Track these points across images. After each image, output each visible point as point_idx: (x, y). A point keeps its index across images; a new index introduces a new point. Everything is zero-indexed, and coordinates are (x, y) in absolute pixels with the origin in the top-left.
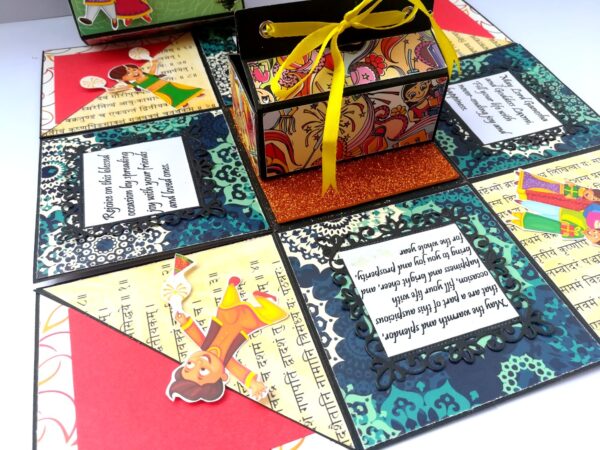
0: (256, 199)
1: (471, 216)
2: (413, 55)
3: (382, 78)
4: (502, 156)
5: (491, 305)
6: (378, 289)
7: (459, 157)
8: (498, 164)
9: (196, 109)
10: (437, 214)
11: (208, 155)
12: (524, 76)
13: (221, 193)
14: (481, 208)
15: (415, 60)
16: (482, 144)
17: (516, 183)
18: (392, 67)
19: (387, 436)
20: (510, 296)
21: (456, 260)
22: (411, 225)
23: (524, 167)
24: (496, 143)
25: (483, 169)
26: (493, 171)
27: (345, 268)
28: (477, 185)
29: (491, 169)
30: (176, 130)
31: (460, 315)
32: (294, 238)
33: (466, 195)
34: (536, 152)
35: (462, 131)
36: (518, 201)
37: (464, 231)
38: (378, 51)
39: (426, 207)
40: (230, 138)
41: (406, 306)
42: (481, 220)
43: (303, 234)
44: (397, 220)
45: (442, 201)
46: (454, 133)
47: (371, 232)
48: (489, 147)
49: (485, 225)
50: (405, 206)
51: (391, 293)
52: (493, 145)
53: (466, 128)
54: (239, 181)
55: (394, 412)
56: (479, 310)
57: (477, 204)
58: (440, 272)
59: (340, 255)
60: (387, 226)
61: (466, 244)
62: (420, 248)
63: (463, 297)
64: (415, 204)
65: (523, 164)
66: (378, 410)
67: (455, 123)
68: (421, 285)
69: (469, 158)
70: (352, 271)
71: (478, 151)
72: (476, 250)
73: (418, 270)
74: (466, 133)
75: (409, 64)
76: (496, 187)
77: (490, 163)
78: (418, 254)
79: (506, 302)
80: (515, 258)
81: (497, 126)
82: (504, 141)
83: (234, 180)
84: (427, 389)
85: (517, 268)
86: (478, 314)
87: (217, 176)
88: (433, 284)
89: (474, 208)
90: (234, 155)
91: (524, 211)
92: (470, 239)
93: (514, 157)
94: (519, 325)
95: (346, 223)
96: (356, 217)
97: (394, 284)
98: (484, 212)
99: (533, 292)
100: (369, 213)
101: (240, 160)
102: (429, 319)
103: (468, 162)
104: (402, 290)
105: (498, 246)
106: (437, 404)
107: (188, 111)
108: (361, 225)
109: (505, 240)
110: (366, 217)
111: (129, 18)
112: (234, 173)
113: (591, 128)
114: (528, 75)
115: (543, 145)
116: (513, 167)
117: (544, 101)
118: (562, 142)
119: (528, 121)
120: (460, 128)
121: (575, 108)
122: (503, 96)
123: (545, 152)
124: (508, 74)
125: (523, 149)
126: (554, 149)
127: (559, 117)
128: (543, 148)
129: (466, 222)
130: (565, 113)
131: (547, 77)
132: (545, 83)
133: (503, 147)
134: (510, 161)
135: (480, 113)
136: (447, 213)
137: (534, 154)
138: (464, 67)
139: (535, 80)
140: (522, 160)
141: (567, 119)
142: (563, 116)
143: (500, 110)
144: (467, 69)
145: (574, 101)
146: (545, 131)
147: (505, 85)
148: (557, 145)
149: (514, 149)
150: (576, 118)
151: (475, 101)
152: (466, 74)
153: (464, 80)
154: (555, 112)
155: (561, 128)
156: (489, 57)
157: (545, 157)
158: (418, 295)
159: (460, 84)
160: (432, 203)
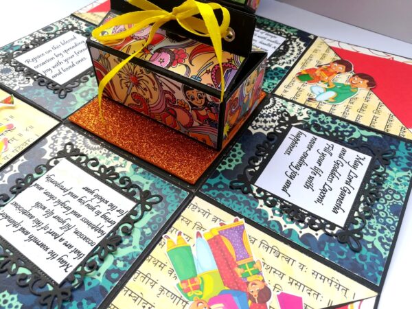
0: (86, 102)
1: (153, 210)
2: (211, 68)
4: (252, 202)
5: (61, 261)
6: (43, 191)
7: (221, 175)
8: (239, 203)
10: (140, 189)
12: (379, 171)
14: (168, 213)
15: (208, 72)
16: (253, 183)
17: (221, 224)
18: (186, 66)
20: (79, 269)
21: (97, 220)
22: (117, 181)
23: (249, 221)
24: (265, 191)
25: (221, 196)
26: (226, 204)
27: (53, 167)
28: (197, 200)
29: (227, 200)
31: (42, 245)
32: (64, 133)
34: (283, 223)
35: (257, 164)
36: (198, 234)
37: (133, 212)
38: (189, 50)
39: (143, 181)
41: (36, 212)
42: (153, 218)
43: (69, 135)
44: (117, 171)
45: (158, 186)
46: (250, 161)
47: (94, 165)
48: (255, 189)
49: (149, 224)
50: (136, 170)
51: (43, 199)
52: (259, 190)
53: (263, 166)
56: (53, 255)
57: (171, 208)
58: (79, 216)
59: (63, 161)
60: (106, 170)
61: (118, 220)
62: (97, 196)
63: (61, 240)
64: (143, 173)
65: (256, 220)
67: (263, 156)
68: (59, 211)
69: (226, 181)
70: (50, 172)
71: (241, 184)
72: (116, 228)
73: (74, 204)
74: (257, 168)
75: (200, 71)
76: (206, 213)
77: (234, 198)
78: (90, 196)
79: (70, 270)
80: (125, 259)
81: (288, 183)
82: (273, 195)
85: (115, 263)
86: (49, 256)
88: (64, 217)
89: (165, 209)
91: (190, 243)
92: (125, 220)
93: (259, 211)
94: (50, 288)
95: (95, 149)
96: (104, 151)
97: (52, 197)
98: (165, 216)
99: (94, 284)
100: (113, 155)
102: (28, 228)
103: (221, 183)
104: (50, 205)
105: (131, 241)
108: (98, 157)
109: (141, 243)
110: (108, 156)
113: (364, 251)
114: (384, 172)
115: (297, 224)
116: (243, 214)
117: (362, 199)
118: (317, 237)
119: (320, 200)
120: (260, 162)
121: (379, 227)
122: (334, 170)
123: (290, 230)
124: (369, 158)
125: (277, 212)
126: (300, 235)
127: (351, 220)
128: (293, 226)
129: (144, 210)
130: (364, 222)
131: (400, 187)
132: (389, 189)
133: (265, 198)
134: (250, 209)
135: (295, 164)
136: (147, 194)
137: (278, 223)
138: (341, 129)
139: (384, 180)
140: (260, 218)
141: (356, 227)
142: (356, 223)
143: (312, 176)
144: (342, 132)
145: (389, 221)
146: (320, 218)
147: (352, 164)
148: (308, 235)
149: (269, 206)
150: (366, 234)
151: (305, 155)
152: (335, 134)
153: (324, 136)
154: (356, 214)
155: (337, 229)
156: (375, 137)
157: (282, 232)
158: (49, 213)
159: (316, 137)
160: (151, 182)
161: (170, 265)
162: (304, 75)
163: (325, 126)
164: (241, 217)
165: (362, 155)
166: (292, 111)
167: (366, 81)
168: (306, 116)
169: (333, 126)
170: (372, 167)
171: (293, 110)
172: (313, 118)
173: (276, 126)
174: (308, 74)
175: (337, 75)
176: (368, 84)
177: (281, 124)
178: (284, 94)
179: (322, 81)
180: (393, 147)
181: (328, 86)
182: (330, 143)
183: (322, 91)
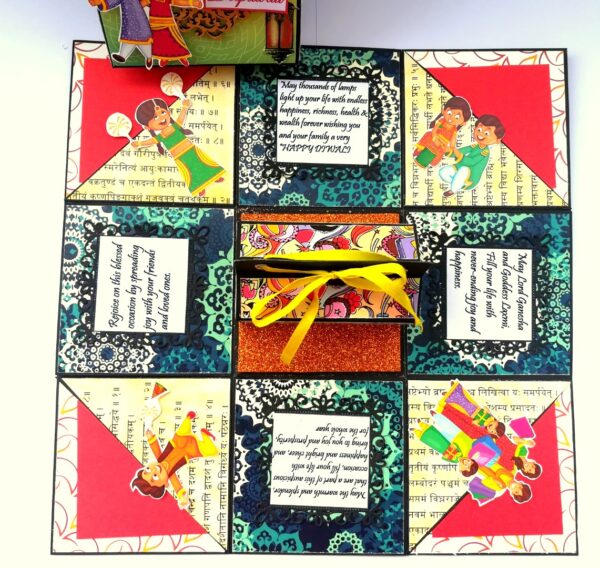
0: (231, 337)
1: (386, 414)
3: (352, 316)
4: (454, 358)
5: (353, 493)
6: (287, 453)
7: (415, 346)
8: (445, 365)
9: (210, 201)
10: (362, 402)
11: (206, 270)
12: (542, 263)
13: (205, 322)
14: (398, 410)
15: (390, 305)
16: (445, 337)
17: (443, 394)
18: (366, 307)
19: (248, 549)
20: (371, 491)
21: (352, 449)
22: (337, 405)
23: (463, 378)
24: (459, 341)
25: (427, 367)
26: (435, 372)
27: (272, 427)
28: (412, 384)
29: (434, 368)
30: (186, 227)
31: (330, 493)
32: (246, 387)
33: (395, 391)
34: (486, 363)
35: (437, 314)
36: (433, 413)
37: (373, 425)
39: (357, 392)
40: (231, 254)
41: (299, 473)
42: (391, 421)
43: (254, 386)
44: (329, 397)
45: (373, 390)
46: (430, 314)
47: (305, 402)
48: (449, 343)
49: (392, 427)
50: (343, 385)
51: (294, 460)
52: (454, 342)
53: (444, 313)
54: (223, 312)
55: (258, 538)
56: (344, 494)
57: (399, 404)
58: (335, 455)
59: (274, 415)
60: (320, 401)
61: (367, 439)
62: (334, 429)
63: (340, 481)
64: (351, 385)
65: (466, 373)
66: (249, 534)
67: (438, 301)
68: (316, 461)
69: (423, 350)
70: (276, 433)
71: (436, 345)
72: (371, 446)
73: (322, 448)
74: (440, 319)
75: (382, 308)
76: (426, 391)
77: (439, 363)
78: (328, 434)
79: (366, 495)
80: (395, 463)
81: (473, 320)
82: (467, 341)
83: (220, 309)
84: (283, 532)
85: (391, 471)
86: (342, 496)
87: (208, 300)
88: (325, 463)
89: (394, 407)
90: (228, 277)
91: (431, 423)
92: (373, 435)
93: (463, 363)
94: (364, 514)
95: (290, 386)
96: (300, 382)
97: (299, 454)
98: (398, 414)
99: (389, 494)
100: (312, 382)
101: (232, 285)
102: (308, 488)
103: (420, 354)
104: (303, 460)
105: (389, 449)
106: (284, 543)
107: (202, 201)
108: (301, 393)
109: (398, 445)
110: (308, 385)
111: (165, 59)
112: (222, 300)
113: (553, 353)
114: (547, 263)
115: (497, 357)
116: (454, 374)
117: (537, 303)
118: (516, 360)
119: (505, 324)
120: (438, 310)
121: (557, 325)
122: (505, 283)
123: (494, 366)
124: (529, 252)
125: (478, 356)
126: (503, 365)
127: (535, 330)
128: (495, 361)
129: (380, 418)
130: (545, 326)
131: (563, 274)
132: (555, 280)
133: (462, 347)
134: (456, 365)
135: (469, 296)
136: (371, 404)
137: (482, 365)
138: (493, 226)
139: (549, 272)
140: (467, 369)
141: (541, 334)
142: (540, 330)
143: (489, 300)
144: (495, 229)
145: (563, 315)
146: (511, 342)
147: (517, 268)
148: (509, 362)
149: (469, 353)
150: (550, 337)
151: (474, 279)
152: (489, 236)
153: (481, 246)
154: (537, 322)
155: (527, 344)
156: (527, 220)
157: (489, 372)
158: (311, 467)
159: (474, 250)
160: (364, 389)
161: (428, 448)
162: (422, 151)
163: (476, 230)
164: (454, 377)
165: (523, 252)
166: (436, 225)
167: (493, 128)
168: (453, 225)
169: (484, 225)
170: (536, 262)
171: (437, 223)
172: (461, 224)
173: (431, 256)
174: (426, 149)
175: (458, 133)
176: (496, 133)
177: (434, 251)
178: (416, 200)
179: (447, 154)
180: (546, 227)
181: (456, 159)
182: (490, 251)
183: (452, 171)
